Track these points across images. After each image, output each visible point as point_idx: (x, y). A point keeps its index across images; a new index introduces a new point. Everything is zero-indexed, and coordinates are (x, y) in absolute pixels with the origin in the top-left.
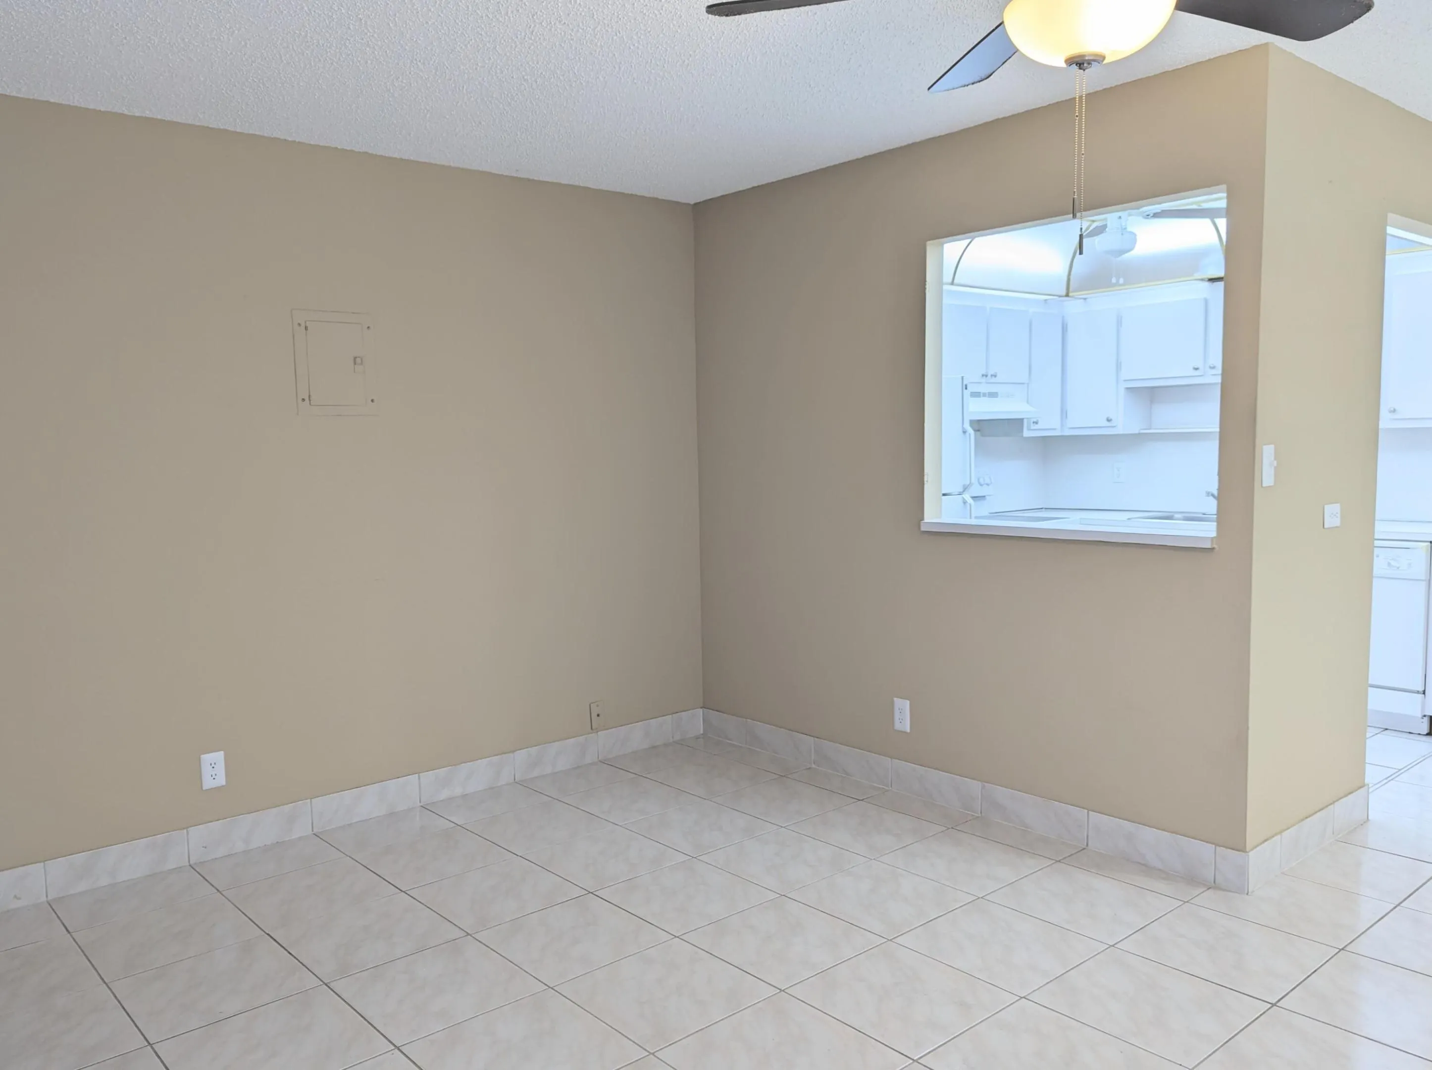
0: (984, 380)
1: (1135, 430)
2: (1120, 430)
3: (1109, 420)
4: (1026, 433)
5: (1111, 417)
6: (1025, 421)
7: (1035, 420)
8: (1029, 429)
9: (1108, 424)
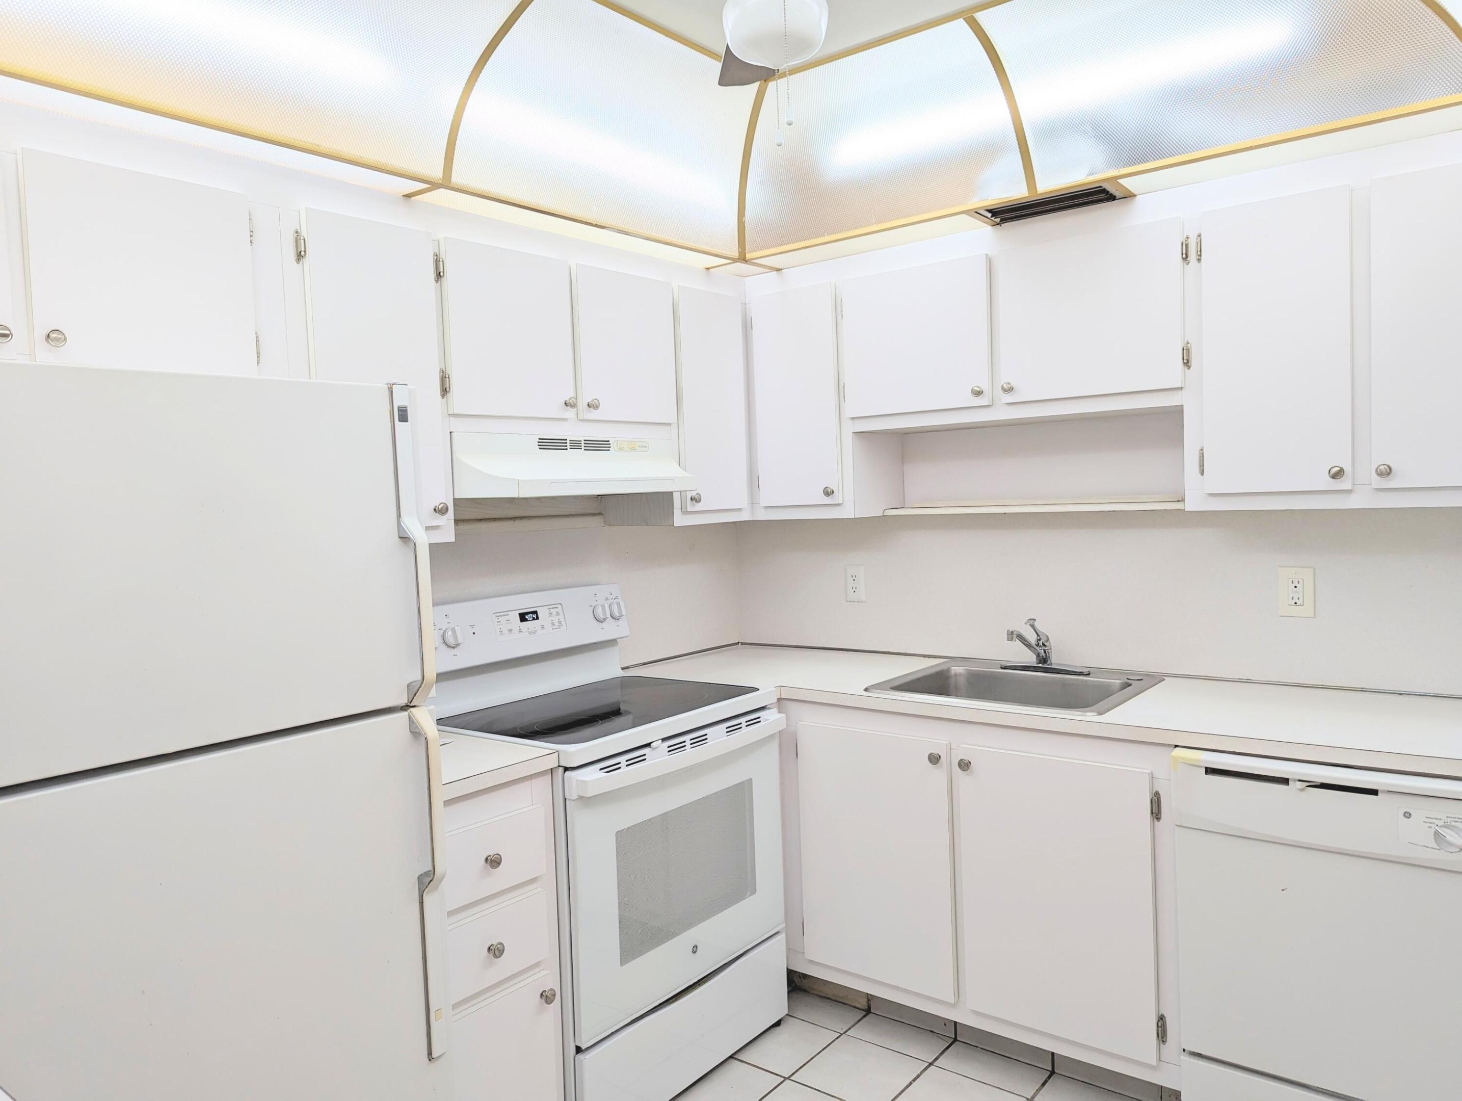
0: (570, 413)
1: (874, 510)
2: (848, 512)
3: (828, 493)
4: (680, 520)
5: (832, 487)
6: (676, 497)
7: (694, 494)
8: (685, 512)
9: (827, 500)
